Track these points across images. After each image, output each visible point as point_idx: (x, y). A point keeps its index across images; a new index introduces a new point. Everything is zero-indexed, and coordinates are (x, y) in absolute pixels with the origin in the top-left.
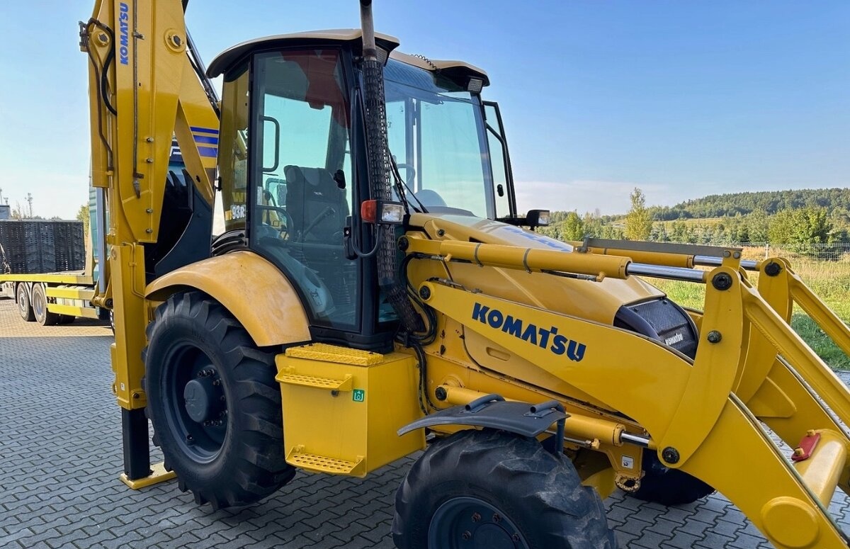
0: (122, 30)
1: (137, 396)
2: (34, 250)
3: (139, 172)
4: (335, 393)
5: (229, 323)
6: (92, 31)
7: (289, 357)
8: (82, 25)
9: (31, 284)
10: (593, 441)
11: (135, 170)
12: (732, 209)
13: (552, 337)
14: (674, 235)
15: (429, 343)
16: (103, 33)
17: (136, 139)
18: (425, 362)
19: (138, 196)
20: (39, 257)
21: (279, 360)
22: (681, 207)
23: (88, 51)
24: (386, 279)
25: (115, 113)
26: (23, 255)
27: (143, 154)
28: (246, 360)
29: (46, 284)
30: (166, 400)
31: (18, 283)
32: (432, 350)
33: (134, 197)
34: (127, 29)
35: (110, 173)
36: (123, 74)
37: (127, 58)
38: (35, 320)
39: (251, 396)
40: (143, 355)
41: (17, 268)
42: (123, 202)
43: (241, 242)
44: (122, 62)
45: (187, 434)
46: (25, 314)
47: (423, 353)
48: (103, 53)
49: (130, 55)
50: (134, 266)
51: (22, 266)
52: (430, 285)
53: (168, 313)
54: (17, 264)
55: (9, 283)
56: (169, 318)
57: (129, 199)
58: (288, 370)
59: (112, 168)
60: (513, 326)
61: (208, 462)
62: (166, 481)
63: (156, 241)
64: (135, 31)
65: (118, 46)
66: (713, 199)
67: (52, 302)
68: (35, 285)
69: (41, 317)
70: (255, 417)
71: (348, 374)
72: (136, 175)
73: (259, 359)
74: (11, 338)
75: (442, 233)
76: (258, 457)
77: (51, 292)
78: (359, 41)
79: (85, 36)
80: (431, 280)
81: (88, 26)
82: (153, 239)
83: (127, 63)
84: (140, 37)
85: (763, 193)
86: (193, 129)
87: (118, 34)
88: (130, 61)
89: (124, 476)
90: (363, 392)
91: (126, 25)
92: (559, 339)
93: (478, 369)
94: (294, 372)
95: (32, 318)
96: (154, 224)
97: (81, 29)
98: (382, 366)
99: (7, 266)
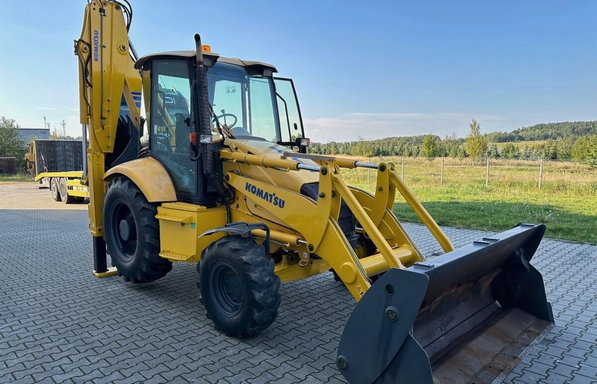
0: (95, 44)
1: (100, 230)
2: (62, 159)
3: (103, 116)
4: (183, 224)
5: (137, 191)
6: (80, 45)
7: (163, 208)
8: (75, 41)
9: (59, 179)
10: (287, 244)
11: (101, 115)
12: (555, 134)
13: (273, 197)
14: (503, 152)
15: (232, 203)
16: (86, 46)
17: (102, 99)
18: (230, 212)
19: (103, 129)
20: (65, 163)
21: (159, 209)
22: (517, 132)
23: (78, 55)
24: (206, 171)
25: (91, 86)
26: (55, 162)
27: (105, 108)
28: (143, 209)
29: (67, 178)
30: (112, 231)
31: (51, 178)
32: (233, 207)
33: (101, 129)
34: (97, 43)
35: (89, 116)
36: (96, 66)
37: (97, 58)
38: (61, 201)
39: (146, 226)
40: (102, 208)
41: (52, 169)
42: (96, 131)
43: (148, 152)
44: (95, 60)
45: (121, 247)
46: (55, 197)
47: (229, 207)
48: (85, 56)
49: (99, 57)
50: (98, 164)
51: (54, 168)
52: (230, 174)
53: (113, 187)
54: (51, 167)
55: (46, 178)
56: (112, 189)
57: (98, 130)
58: (162, 214)
59: (90, 115)
60: (260, 193)
61: (129, 261)
62: (115, 275)
63: (112, 152)
64: (101, 44)
65: (93, 52)
66: (541, 127)
67: (70, 189)
68: (61, 179)
69: (64, 198)
70: (147, 236)
71: (189, 215)
72: (102, 118)
73: (150, 208)
74: (46, 210)
75: (236, 149)
76: (149, 255)
77: (70, 183)
78: (195, 57)
79: (77, 47)
80: (231, 172)
81: (78, 42)
82: (111, 151)
83: (97, 61)
84: (105, 47)
85: (579, 123)
86: (133, 93)
87: (93, 46)
88: (99, 60)
89: (94, 271)
90: (195, 224)
91: (97, 41)
92: (276, 198)
93: (251, 215)
94: (165, 215)
95: (59, 199)
96: (111, 143)
97: (75, 44)
98: (205, 213)
99: (45, 168)
